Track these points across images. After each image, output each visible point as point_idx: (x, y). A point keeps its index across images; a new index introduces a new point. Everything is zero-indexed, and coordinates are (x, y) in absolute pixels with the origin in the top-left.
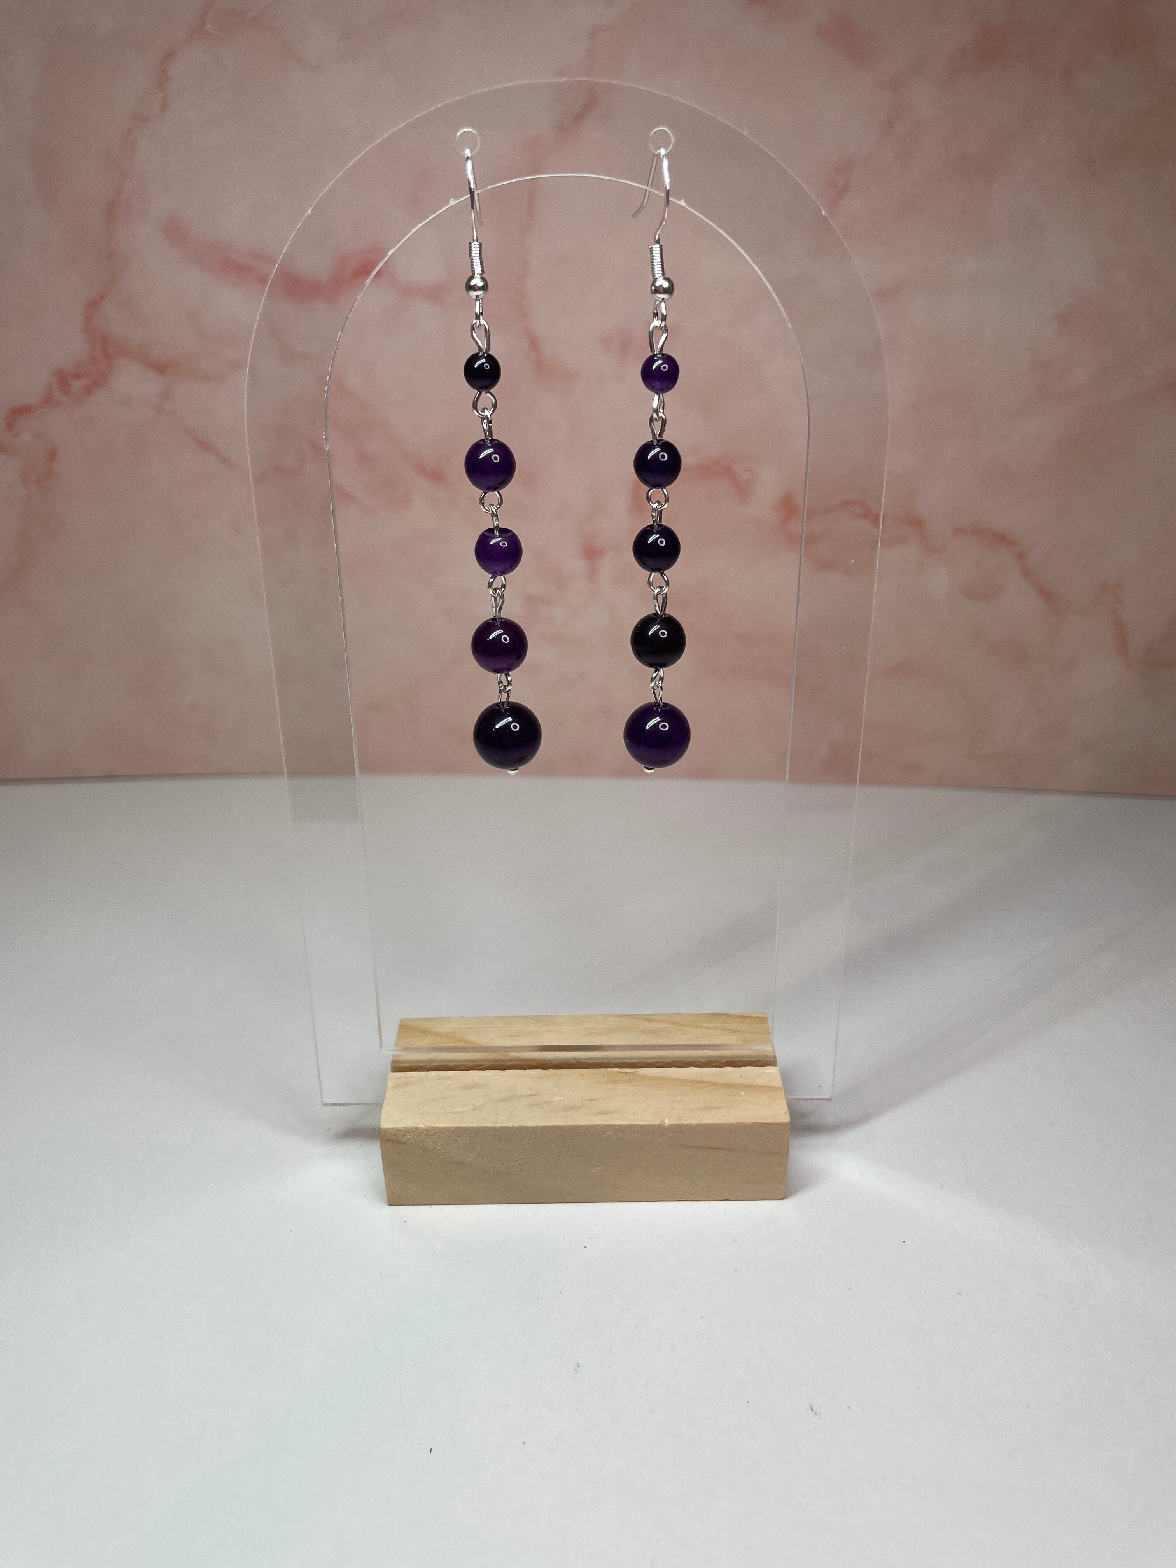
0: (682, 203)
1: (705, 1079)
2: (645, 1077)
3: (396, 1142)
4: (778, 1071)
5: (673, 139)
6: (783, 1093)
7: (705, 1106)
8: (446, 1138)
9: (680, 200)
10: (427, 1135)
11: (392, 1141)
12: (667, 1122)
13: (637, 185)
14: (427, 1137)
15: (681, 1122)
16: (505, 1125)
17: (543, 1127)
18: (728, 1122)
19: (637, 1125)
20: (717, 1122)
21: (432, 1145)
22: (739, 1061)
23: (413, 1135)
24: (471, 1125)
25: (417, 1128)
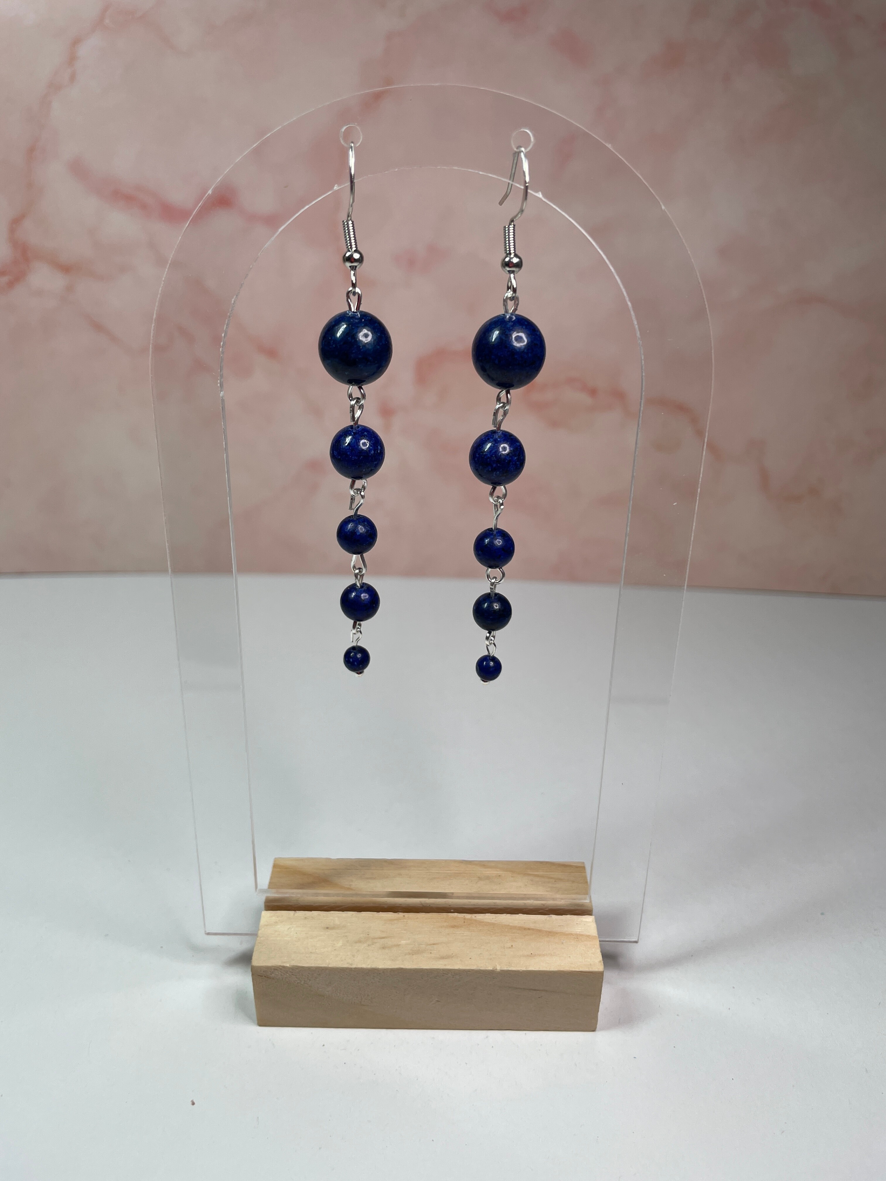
0: (540, 195)
1: (532, 926)
2: (480, 923)
3: (265, 976)
4: (594, 920)
5: (532, 139)
6: (598, 943)
7: (531, 954)
8: (308, 976)
9: (537, 192)
10: (292, 972)
11: (262, 976)
12: (499, 968)
13: (499, 178)
14: (292, 974)
15: (510, 969)
16: (360, 966)
17: (392, 970)
18: (550, 970)
19: (473, 970)
20: (541, 969)
21: (296, 981)
22: (561, 909)
23: (280, 973)
24: (330, 966)
25: (284, 967)
